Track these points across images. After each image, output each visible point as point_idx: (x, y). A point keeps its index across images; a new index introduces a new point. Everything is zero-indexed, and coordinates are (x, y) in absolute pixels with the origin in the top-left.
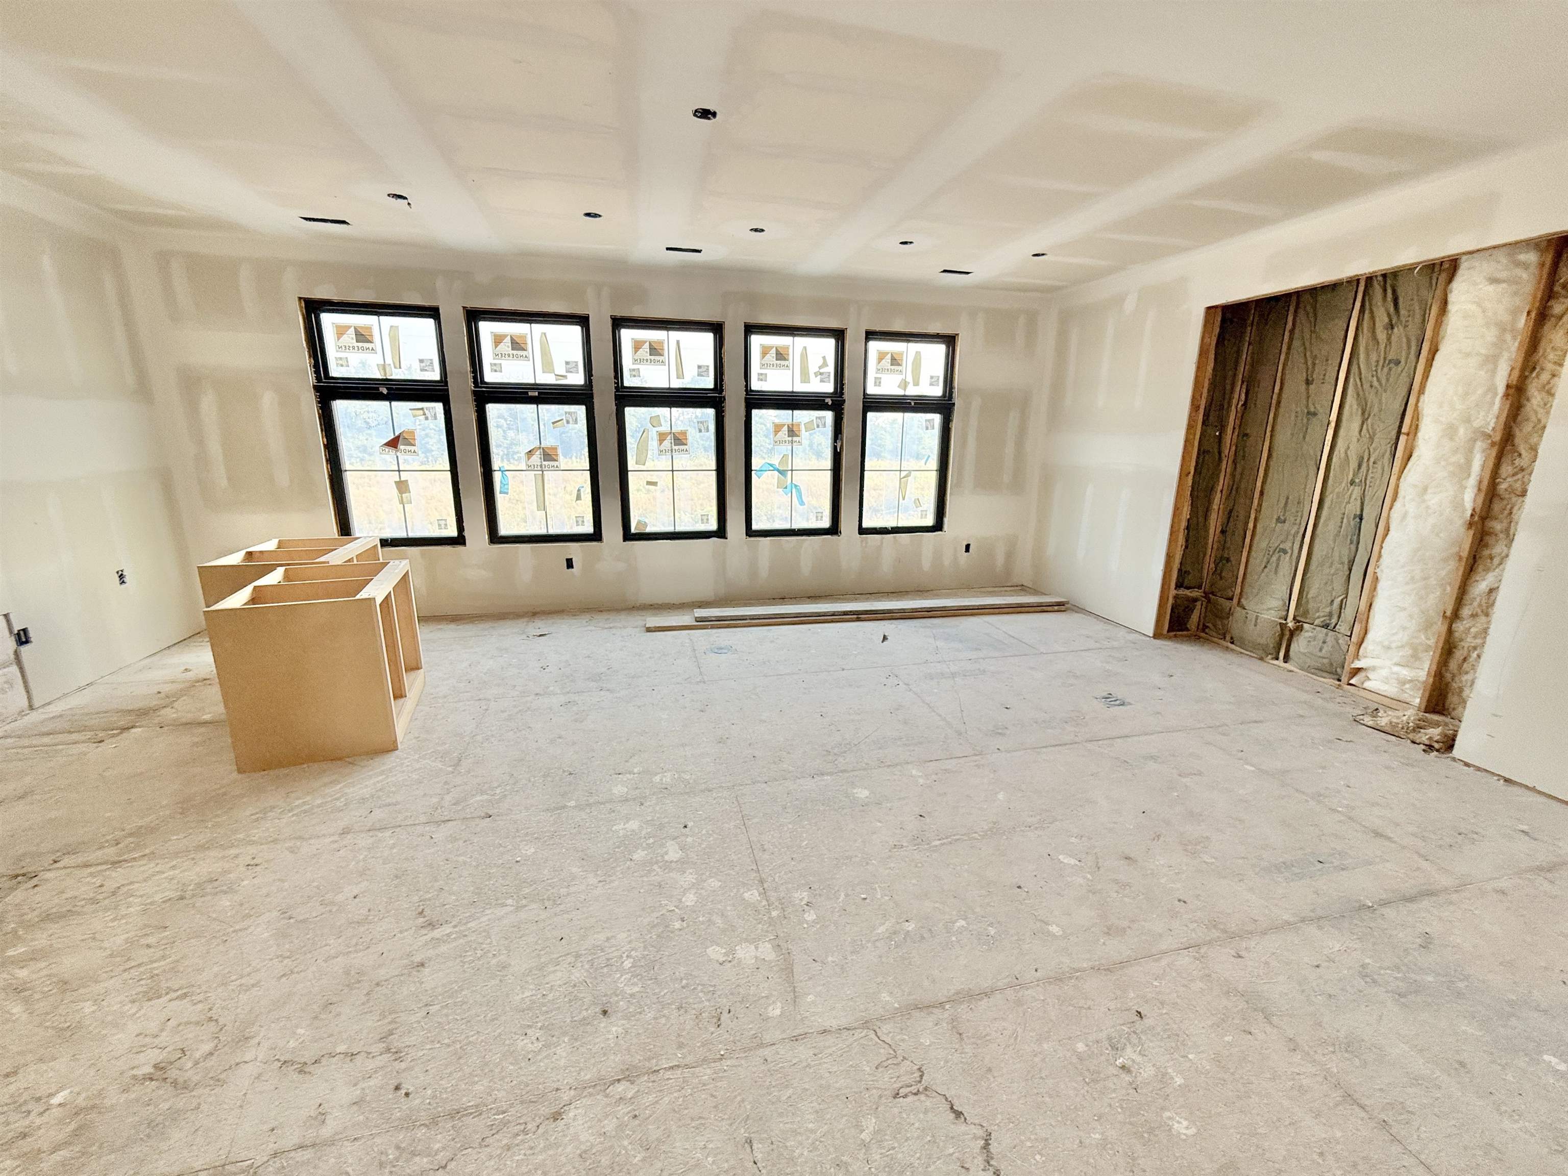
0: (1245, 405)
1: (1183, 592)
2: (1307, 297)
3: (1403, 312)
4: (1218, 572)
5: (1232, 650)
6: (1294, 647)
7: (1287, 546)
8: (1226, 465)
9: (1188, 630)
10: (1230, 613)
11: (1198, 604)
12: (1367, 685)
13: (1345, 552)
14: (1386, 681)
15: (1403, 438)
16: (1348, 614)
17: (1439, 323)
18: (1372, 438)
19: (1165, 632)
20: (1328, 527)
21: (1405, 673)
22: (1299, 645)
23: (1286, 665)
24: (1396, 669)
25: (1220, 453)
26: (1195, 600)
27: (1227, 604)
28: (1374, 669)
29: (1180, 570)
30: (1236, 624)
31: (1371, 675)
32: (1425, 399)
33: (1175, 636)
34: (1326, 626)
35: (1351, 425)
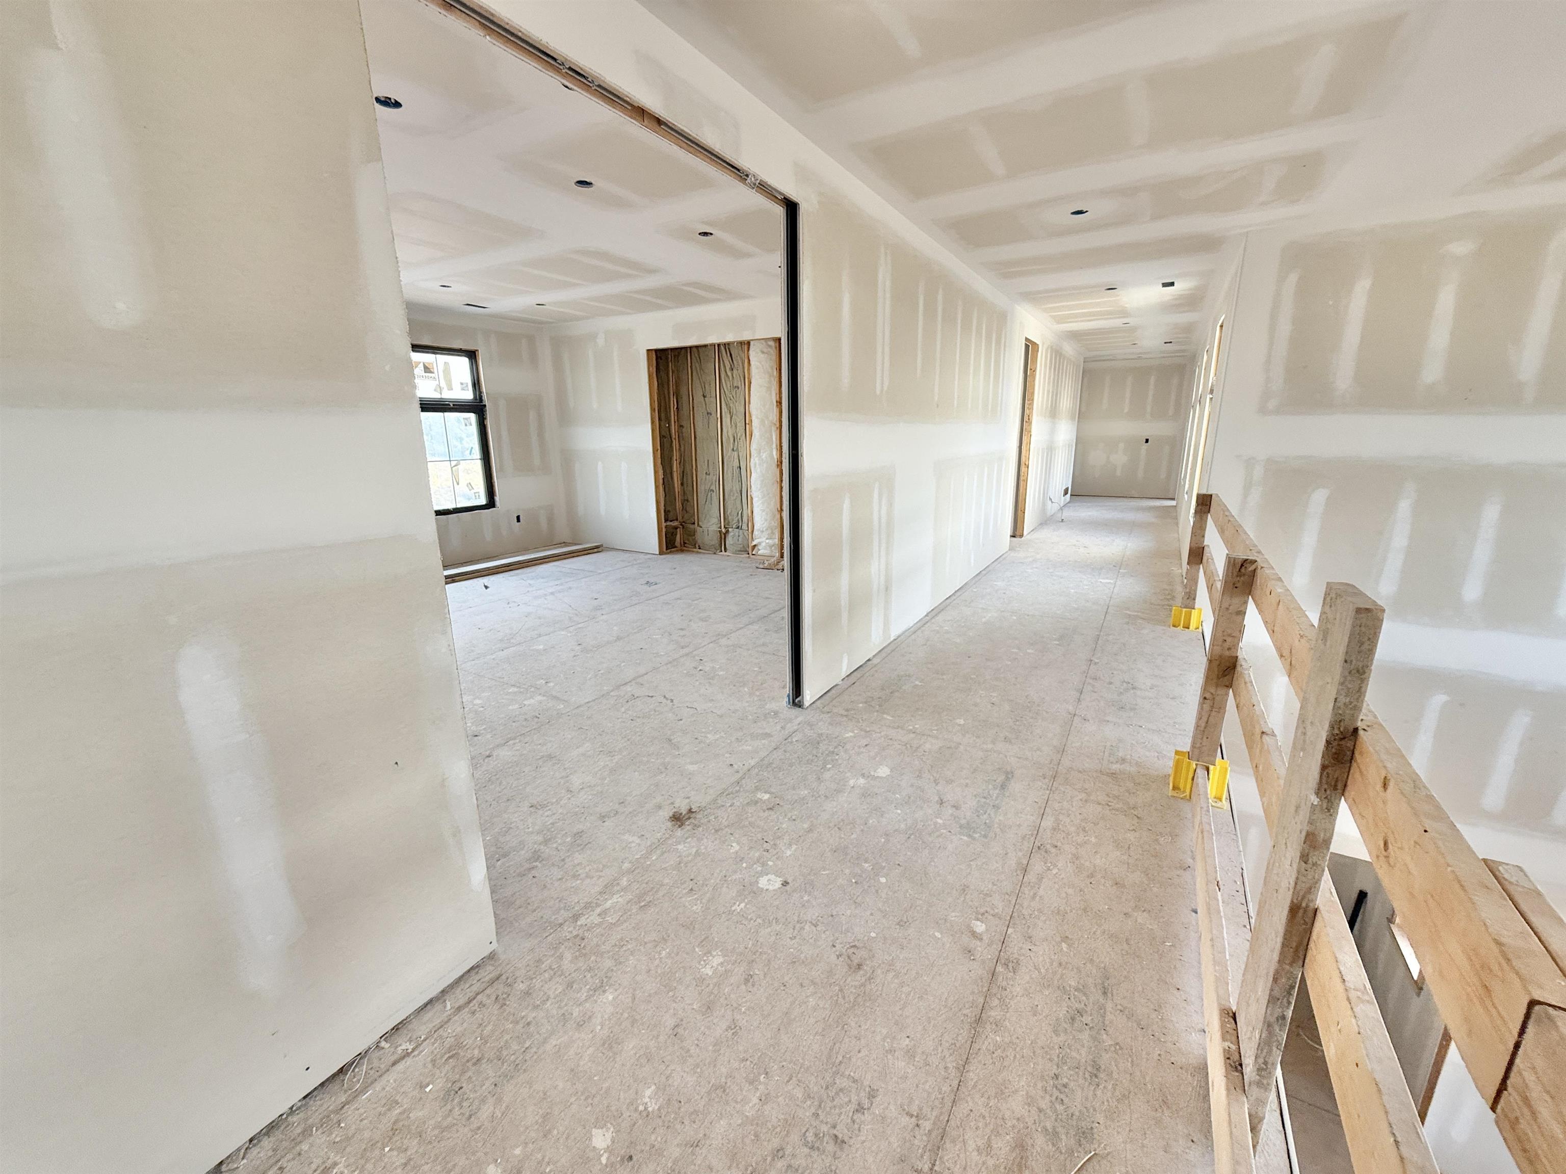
0: (677, 408)
1: (669, 523)
2: (695, 350)
3: (735, 362)
4: (684, 509)
5: (700, 553)
6: (727, 542)
7: (713, 487)
8: (675, 444)
9: (676, 547)
10: (695, 532)
11: (678, 530)
12: (760, 552)
13: (738, 487)
14: (765, 548)
15: (747, 426)
16: (745, 519)
17: (749, 370)
18: (736, 426)
19: (665, 550)
20: (728, 476)
21: (770, 542)
22: (729, 541)
23: (726, 553)
24: (767, 541)
25: (671, 437)
26: (676, 528)
27: (692, 526)
28: (760, 543)
29: (665, 511)
30: (699, 537)
31: (760, 547)
32: (751, 405)
33: (671, 552)
34: (738, 528)
35: (727, 419)
